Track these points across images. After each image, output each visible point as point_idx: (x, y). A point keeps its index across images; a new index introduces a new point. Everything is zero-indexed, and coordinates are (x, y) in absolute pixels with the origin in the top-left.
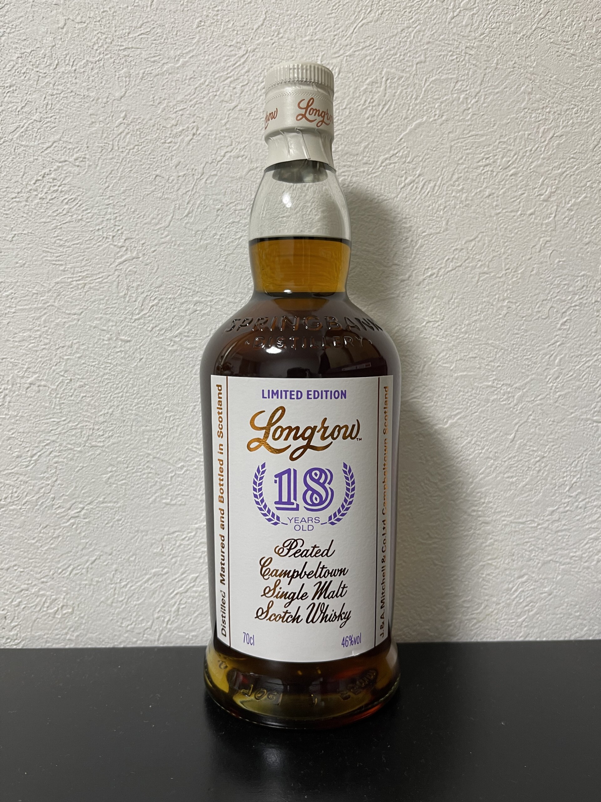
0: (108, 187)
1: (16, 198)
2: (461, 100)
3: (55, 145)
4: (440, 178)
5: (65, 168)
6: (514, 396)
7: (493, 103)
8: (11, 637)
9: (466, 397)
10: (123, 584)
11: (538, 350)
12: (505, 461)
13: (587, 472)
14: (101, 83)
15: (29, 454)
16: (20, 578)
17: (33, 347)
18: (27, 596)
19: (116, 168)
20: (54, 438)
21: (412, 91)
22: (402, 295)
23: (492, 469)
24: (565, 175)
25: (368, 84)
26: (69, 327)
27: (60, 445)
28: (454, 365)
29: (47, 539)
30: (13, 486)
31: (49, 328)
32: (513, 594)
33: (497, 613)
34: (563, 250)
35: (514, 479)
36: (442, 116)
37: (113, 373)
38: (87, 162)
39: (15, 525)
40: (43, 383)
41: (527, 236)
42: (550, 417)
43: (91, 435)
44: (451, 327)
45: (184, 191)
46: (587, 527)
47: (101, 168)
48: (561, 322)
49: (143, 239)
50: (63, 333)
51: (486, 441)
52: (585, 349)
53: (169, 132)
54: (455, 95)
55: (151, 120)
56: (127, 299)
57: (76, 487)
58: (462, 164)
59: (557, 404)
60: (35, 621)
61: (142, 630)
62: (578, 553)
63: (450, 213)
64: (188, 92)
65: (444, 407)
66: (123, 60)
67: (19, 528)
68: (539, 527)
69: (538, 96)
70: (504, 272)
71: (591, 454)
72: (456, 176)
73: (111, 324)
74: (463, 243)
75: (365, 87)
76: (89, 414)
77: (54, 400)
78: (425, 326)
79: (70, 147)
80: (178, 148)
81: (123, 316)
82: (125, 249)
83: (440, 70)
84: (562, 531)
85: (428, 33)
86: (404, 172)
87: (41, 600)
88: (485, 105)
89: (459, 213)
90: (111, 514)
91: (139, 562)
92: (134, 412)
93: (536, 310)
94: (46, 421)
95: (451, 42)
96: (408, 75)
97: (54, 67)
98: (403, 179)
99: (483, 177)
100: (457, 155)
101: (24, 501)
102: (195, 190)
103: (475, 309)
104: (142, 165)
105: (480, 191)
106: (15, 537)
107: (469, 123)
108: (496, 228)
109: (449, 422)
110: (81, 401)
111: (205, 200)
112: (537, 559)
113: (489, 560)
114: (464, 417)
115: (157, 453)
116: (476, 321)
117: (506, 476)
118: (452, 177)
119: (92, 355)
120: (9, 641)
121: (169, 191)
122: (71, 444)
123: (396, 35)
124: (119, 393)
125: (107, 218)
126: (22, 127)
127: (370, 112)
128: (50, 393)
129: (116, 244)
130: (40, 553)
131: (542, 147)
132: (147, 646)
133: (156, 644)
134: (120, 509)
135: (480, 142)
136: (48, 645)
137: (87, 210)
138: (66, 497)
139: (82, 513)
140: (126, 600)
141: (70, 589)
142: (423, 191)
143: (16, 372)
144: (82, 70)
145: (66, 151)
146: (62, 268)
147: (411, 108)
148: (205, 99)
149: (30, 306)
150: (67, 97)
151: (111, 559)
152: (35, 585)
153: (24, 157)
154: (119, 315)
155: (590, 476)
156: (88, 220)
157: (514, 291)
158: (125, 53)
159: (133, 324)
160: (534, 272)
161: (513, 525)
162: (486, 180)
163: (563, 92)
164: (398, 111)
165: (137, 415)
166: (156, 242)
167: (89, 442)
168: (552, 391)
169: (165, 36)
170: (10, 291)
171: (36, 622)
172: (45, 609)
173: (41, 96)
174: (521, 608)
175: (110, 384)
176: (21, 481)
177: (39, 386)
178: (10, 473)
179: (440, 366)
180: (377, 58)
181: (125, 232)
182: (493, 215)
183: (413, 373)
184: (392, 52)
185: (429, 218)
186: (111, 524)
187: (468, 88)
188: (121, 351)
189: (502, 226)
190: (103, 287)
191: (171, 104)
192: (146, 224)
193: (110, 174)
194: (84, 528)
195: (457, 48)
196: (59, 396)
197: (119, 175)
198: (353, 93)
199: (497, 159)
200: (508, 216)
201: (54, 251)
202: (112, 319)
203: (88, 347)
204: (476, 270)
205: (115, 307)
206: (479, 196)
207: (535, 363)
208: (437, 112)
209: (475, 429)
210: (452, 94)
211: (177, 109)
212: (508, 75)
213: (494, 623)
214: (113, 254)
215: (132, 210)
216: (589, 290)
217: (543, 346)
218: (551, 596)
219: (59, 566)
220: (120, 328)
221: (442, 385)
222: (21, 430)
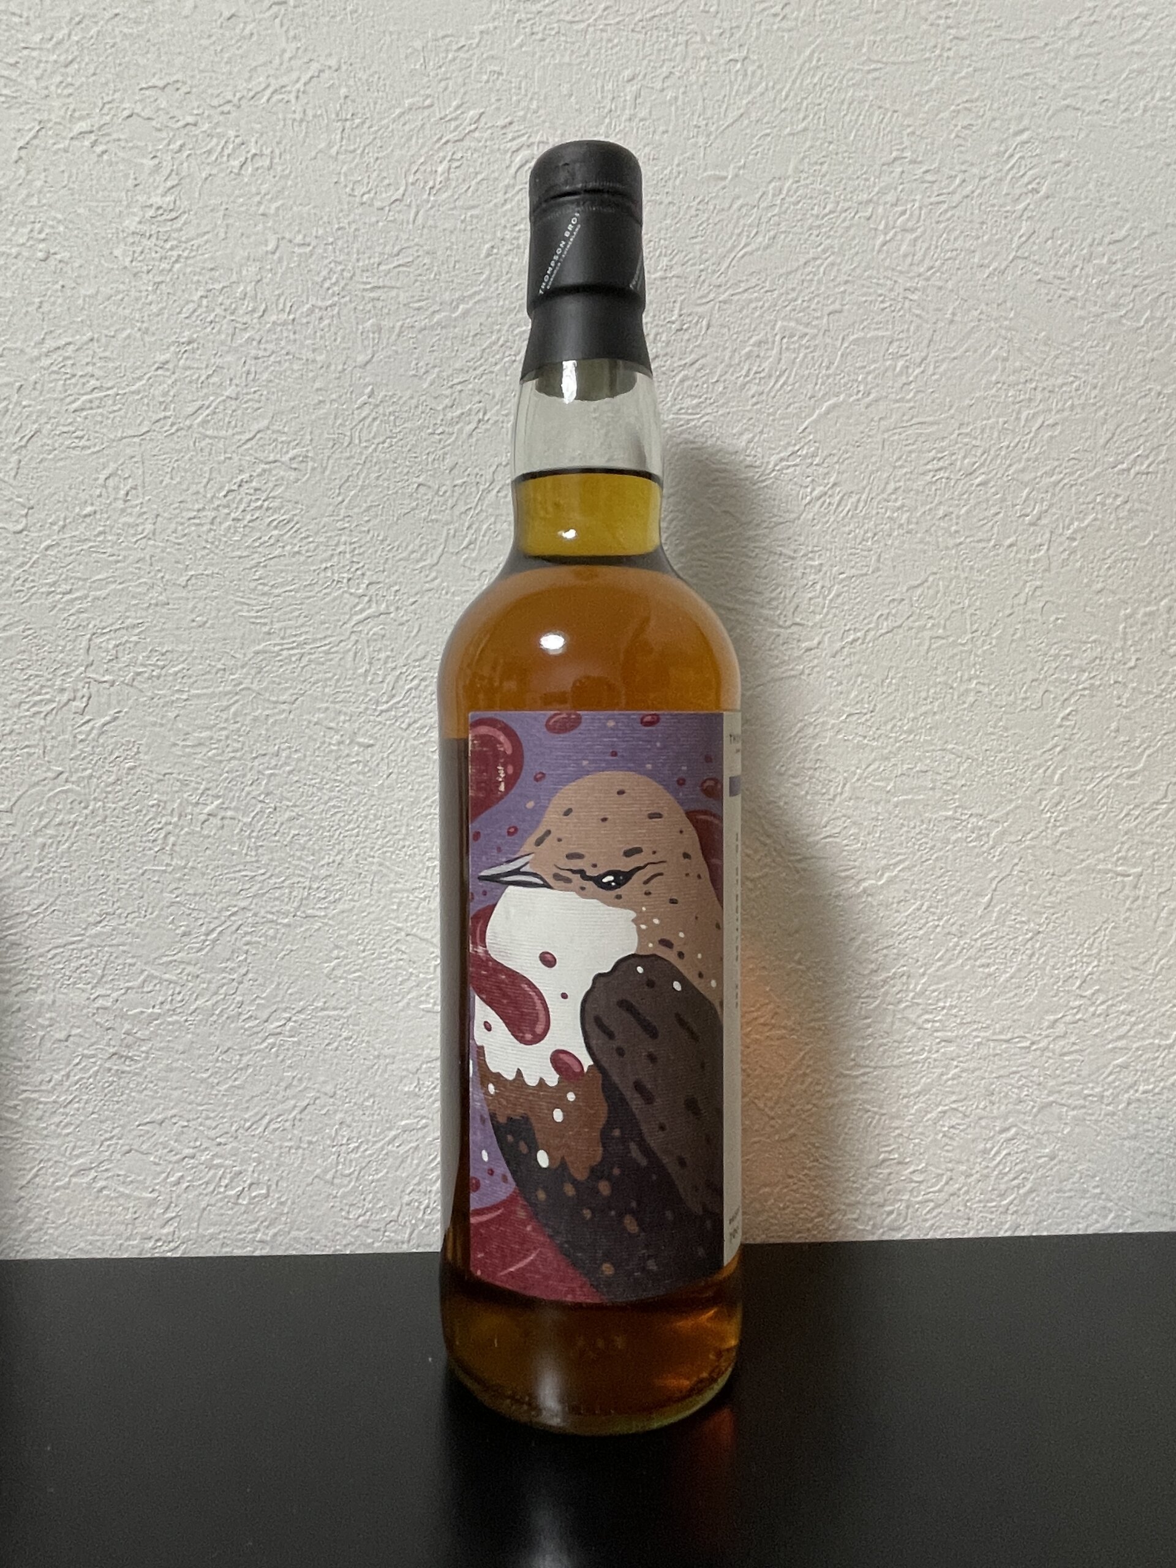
0: (343, 501)
1: (194, 518)
2: (898, 369)
3: (258, 436)
4: (867, 490)
5: (274, 472)
6: (988, 834)
7: (949, 374)
8: (164, 1238)
9: (912, 835)
10: (352, 1146)
11: (1027, 760)
12: (976, 940)
13: (1108, 956)
14: (335, 340)
15: (204, 929)
16: (182, 1138)
17: (214, 755)
18: (192, 1168)
19: (355, 472)
20: (243, 904)
21: (822, 356)
22: (807, 672)
23: (956, 952)
24: (1061, 484)
25: (754, 345)
26: (275, 723)
27: (255, 915)
28: (892, 784)
29: (227, 1071)
30: (176, 983)
31: (242, 725)
32: (993, 1159)
33: (967, 1192)
34: (1062, 601)
35: (993, 969)
36: (869, 394)
37: (344, 797)
38: (310, 464)
39: (177, 1047)
40: (229, 813)
41: (1006, 579)
42: (1048, 867)
43: (306, 899)
44: (886, 723)
45: (463, 509)
46: (1110, 1046)
47: (333, 472)
48: (1061, 715)
49: (396, 584)
50: (264, 732)
51: (946, 905)
52: (1100, 757)
53: (441, 417)
54: (888, 363)
55: (412, 398)
56: (369, 679)
57: (279, 984)
58: (901, 467)
59: (1058, 847)
60: (204, 1209)
61: (382, 1224)
62: (1097, 1090)
63: (882, 544)
64: (472, 356)
65: (878, 851)
66: (369, 306)
67: (183, 1053)
68: (1034, 1047)
69: (1018, 364)
70: (969, 636)
71: (1114, 928)
72: (891, 486)
73: (342, 718)
74: (905, 589)
75: (747, 349)
76: (303, 864)
77: (247, 842)
78: (844, 722)
79: (284, 439)
80: (454, 442)
81: (363, 706)
82: (366, 599)
83: (865, 323)
84: (1071, 1053)
85: (845, 268)
86: (809, 479)
87: (215, 1175)
88: (936, 377)
89: (897, 543)
90: (336, 1028)
91: (380, 1108)
92: (376, 860)
93: (1022, 695)
94: (232, 875)
95: (881, 281)
96: (816, 331)
97: (261, 313)
98: (809, 490)
99: (934, 488)
100: (893, 454)
101: (193, 1008)
102: (479, 508)
103: (923, 694)
104: (396, 468)
105: (930, 510)
106: (176, 1068)
107: (912, 404)
108: (956, 568)
109: (887, 875)
110: (291, 842)
111: (495, 523)
112: (1032, 1100)
113: (954, 1102)
114: (909, 868)
115: (413, 927)
116: (926, 713)
117: (978, 963)
118: (885, 488)
119: (311, 768)
120: (159, 1244)
121: (439, 508)
122: (273, 913)
123: (797, 270)
124: (353, 829)
125: (339, 550)
126: (208, 408)
127: (754, 389)
128: (242, 830)
129: (353, 591)
130: (216, 1095)
131: (1025, 442)
132: (388, 1251)
133: (405, 1248)
134: (351, 1020)
135: (929, 434)
136: (225, 1250)
137: (306, 538)
138: (263, 1001)
139: (288, 1028)
140: (356, 1173)
141: (264, 1156)
142: (840, 509)
143: (185, 796)
144: (305, 321)
145: (276, 446)
146: (266, 629)
147: (820, 381)
148: (498, 367)
149: (211, 690)
150: (279, 362)
151: (334, 1104)
152: (206, 1149)
153: (210, 454)
154: (356, 705)
155: (1112, 963)
156: (309, 554)
157: (985, 666)
158: (372, 295)
159: (379, 719)
160: (1018, 635)
161: (992, 1044)
162: (938, 492)
163: (1057, 357)
164: (800, 387)
165: (381, 865)
166: (418, 588)
167: (302, 909)
168: (1050, 825)
169: (436, 268)
170: (180, 666)
171: (206, 1212)
172: (222, 1190)
173: (239, 359)
174: (1007, 1182)
175: (339, 815)
176: (188, 975)
177: (222, 819)
178: (171, 962)
179: (870, 784)
180: (767, 305)
181: (368, 573)
182: (950, 545)
183: (826, 797)
184: (790, 297)
185: (849, 551)
186: (336, 1044)
187: (909, 351)
188: (358, 762)
189: (966, 563)
190: (331, 660)
191: (444, 374)
192: (401, 560)
193: (347, 480)
194: (291, 1052)
195: (891, 290)
196: (254, 834)
197: (360, 483)
198: (730, 358)
199: (956, 460)
200: (974, 548)
201: (254, 602)
202: (344, 709)
203: (305, 756)
204: (925, 632)
205: (348, 692)
206: (929, 518)
207: (1023, 780)
208: (861, 388)
209: (927, 886)
210: (884, 360)
211: (456, 381)
212: (971, 331)
213: (962, 1209)
214: (347, 607)
215: (380, 538)
216: (1104, 665)
217: (1033, 752)
218: (1055, 1162)
219: (246, 1116)
220: (357, 725)
221: (875, 815)
222: (191, 891)
